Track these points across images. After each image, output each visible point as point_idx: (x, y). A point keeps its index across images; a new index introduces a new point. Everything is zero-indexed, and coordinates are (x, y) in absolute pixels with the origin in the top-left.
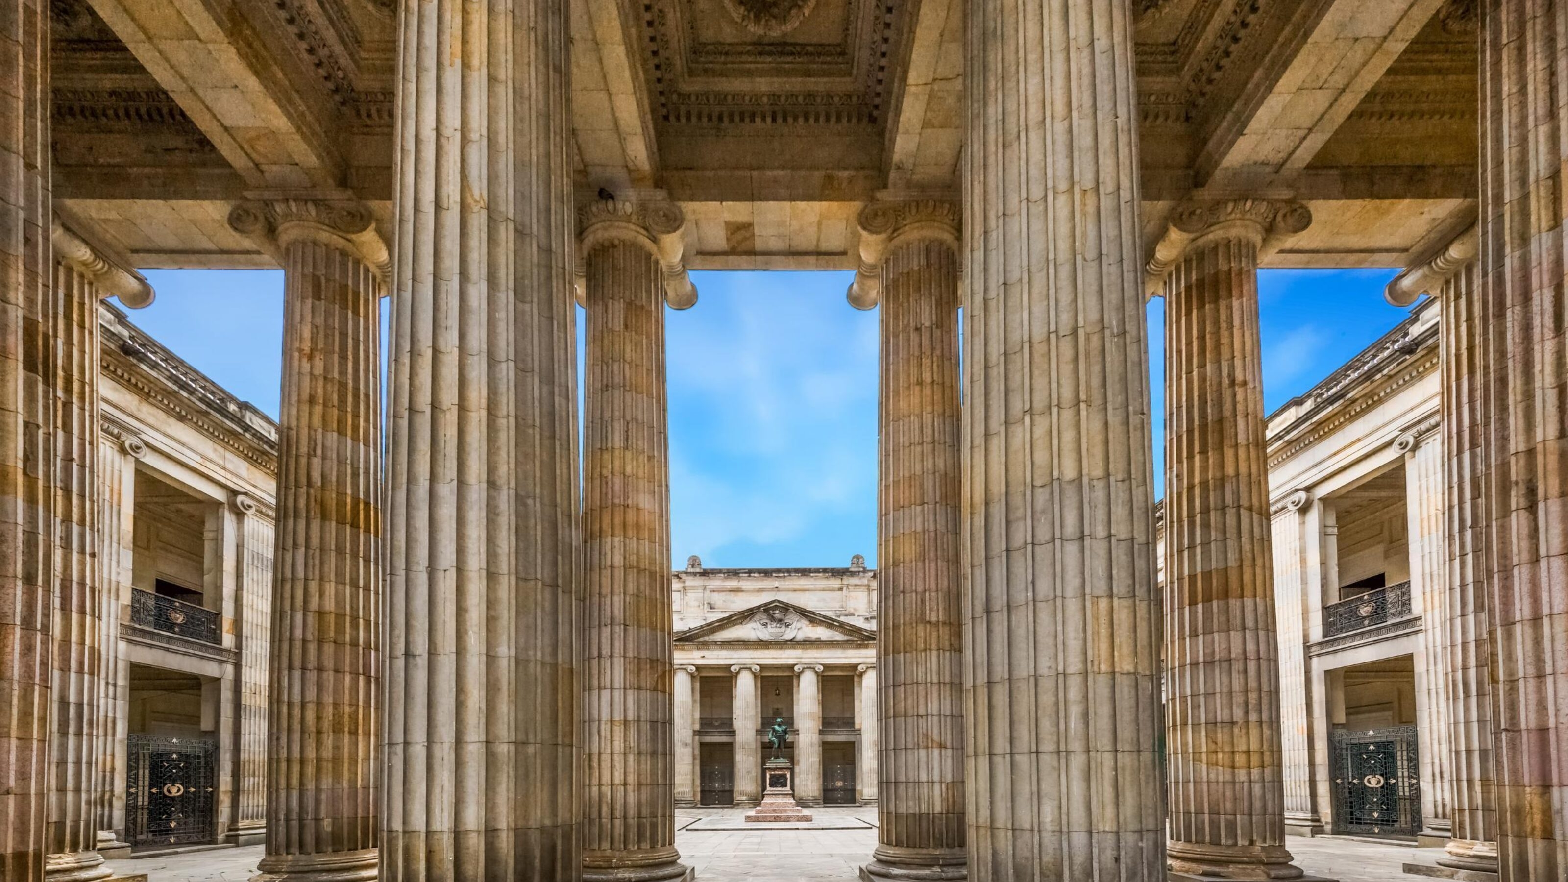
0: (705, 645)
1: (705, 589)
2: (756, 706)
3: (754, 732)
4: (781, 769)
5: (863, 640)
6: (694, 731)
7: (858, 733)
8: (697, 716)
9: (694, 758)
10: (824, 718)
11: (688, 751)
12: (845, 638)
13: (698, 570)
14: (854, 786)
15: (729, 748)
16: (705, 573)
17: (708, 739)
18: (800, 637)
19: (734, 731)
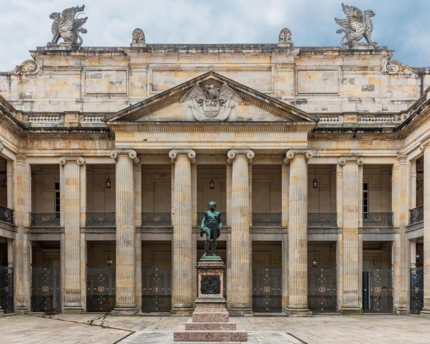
0: (145, 127)
1: (148, 68)
2: (192, 200)
3: (189, 230)
4: (214, 268)
5: (292, 121)
6: (137, 228)
7: (284, 231)
8: (139, 209)
9: (136, 259)
10: (254, 214)
11: (130, 249)
12: (276, 119)
13: (142, 45)
14: (280, 292)
15: (168, 246)
16: (147, 49)
17: (150, 237)
18: (233, 117)
19: (172, 228)
